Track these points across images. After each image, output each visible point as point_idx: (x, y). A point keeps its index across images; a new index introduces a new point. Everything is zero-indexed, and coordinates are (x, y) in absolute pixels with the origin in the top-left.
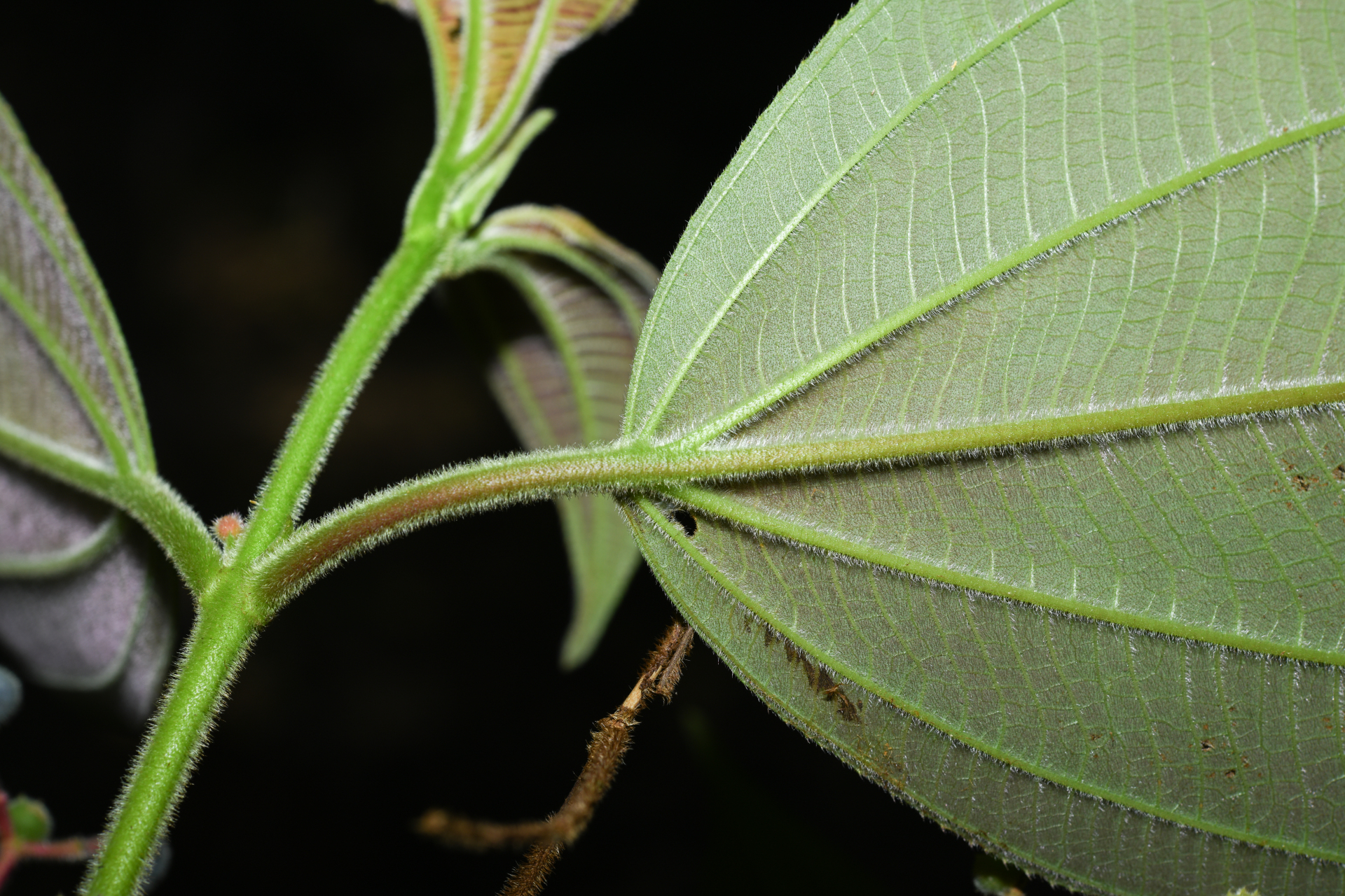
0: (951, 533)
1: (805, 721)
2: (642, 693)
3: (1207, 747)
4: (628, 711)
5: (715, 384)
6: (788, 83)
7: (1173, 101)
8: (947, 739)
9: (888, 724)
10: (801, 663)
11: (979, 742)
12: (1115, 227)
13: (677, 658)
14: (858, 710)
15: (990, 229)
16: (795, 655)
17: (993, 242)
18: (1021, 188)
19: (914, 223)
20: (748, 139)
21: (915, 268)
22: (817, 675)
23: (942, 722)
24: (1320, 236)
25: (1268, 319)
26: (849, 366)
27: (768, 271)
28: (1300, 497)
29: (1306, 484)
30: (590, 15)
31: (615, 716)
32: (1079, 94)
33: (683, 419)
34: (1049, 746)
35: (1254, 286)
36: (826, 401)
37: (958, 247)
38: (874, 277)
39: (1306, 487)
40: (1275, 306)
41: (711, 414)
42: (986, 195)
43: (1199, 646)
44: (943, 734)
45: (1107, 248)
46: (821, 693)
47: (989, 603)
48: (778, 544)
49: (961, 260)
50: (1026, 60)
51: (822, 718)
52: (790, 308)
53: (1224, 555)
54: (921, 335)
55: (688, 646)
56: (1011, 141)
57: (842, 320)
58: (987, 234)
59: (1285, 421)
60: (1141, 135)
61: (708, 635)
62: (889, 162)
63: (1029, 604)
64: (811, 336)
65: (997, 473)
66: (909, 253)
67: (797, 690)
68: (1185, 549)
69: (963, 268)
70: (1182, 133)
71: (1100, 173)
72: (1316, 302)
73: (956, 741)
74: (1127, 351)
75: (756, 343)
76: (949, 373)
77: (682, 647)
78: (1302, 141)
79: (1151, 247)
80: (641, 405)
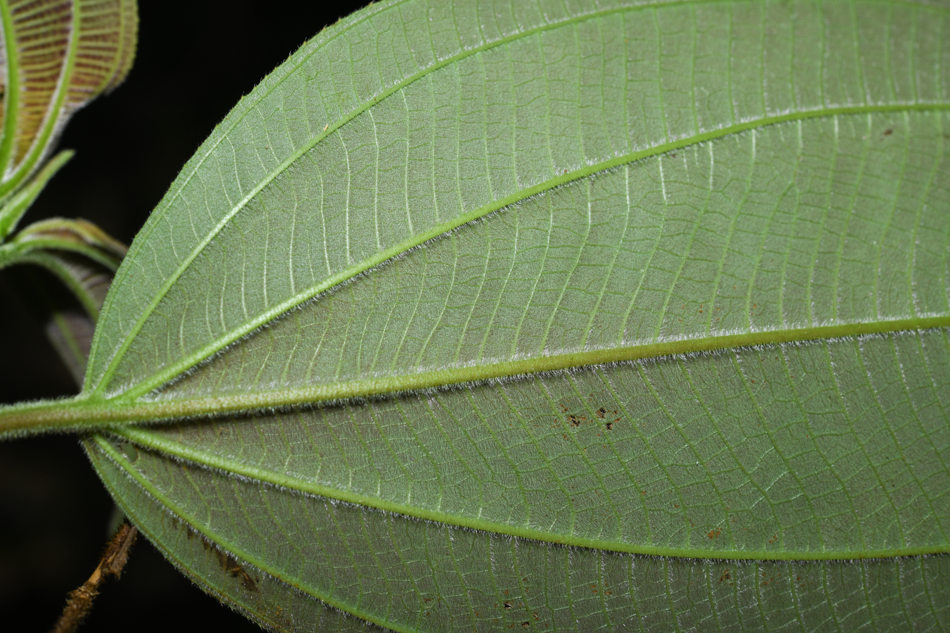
0: (320, 458)
1: (219, 591)
2: (102, 572)
3: (508, 606)
4: (91, 585)
5: (150, 354)
6: (206, 141)
7: (487, 151)
8: (320, 603)
9: (278, 592)
10: (214, 551)
11: (343, 605)
12: (440, 241)
13: (126, 547)
14: (256, 583)
15: (350, 243)
16: (209, 546)
17: (352, 253)
18: (373, 214)
19: (295, 239)
20: (176, 181)
21: (294, 271)
22: (225, 560)
23: (315, 592)
24: (592, 245)
25: (552, 305)
26: (246, 341)
27: (188, 273)
28: (574, 431)
29: (577, 421)
30: (96, 84)
31: (83, 588)
32: (418, 147)
33: (127, 380)
34: (394, 607)
35: (542, 281)
36: (230, 366)
37: (326, 256)
38: (264, 278)
39: (578, 424)
40: (557, 296)
41: (145, 376)
42: (347, 218)
43: (499, 537)
44: (317, 600)
45: (435, 255)
46: (229, 571)
47: (346, 509)
48: (195, 467)
49: (328, 265)
50: (380, 123)
51: (231, 589)
52: (205, 300)
53: (517, 472)
54: (299, 319)
55: (133, 538)
56: (367, 180)
57: (241, 309)
58: (348, 247)
59: (561, 378)
60: (462, 176)
61: (146, 532)
62: (278, 196)
63: (375, 508)
64: (219, 320)
65: (353, 416)
66: (290, 260)
67: (212, 569)
68: (489, 467)
69: (329, 271)
70: (492, 174)
71: (431, 202)
72: (587, 292)
73: (327, 605)
74: (448, 328)
75: (179, 324)
76: (319, 346)
77: (128, 540)
78: (579, 179)
79: (468, 255)
80: (96, 370)
